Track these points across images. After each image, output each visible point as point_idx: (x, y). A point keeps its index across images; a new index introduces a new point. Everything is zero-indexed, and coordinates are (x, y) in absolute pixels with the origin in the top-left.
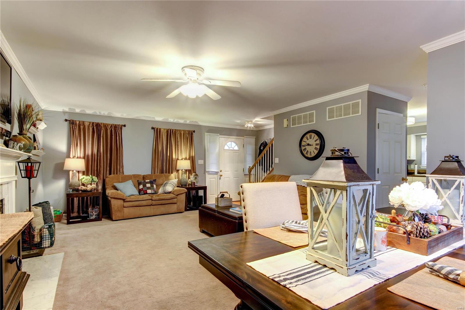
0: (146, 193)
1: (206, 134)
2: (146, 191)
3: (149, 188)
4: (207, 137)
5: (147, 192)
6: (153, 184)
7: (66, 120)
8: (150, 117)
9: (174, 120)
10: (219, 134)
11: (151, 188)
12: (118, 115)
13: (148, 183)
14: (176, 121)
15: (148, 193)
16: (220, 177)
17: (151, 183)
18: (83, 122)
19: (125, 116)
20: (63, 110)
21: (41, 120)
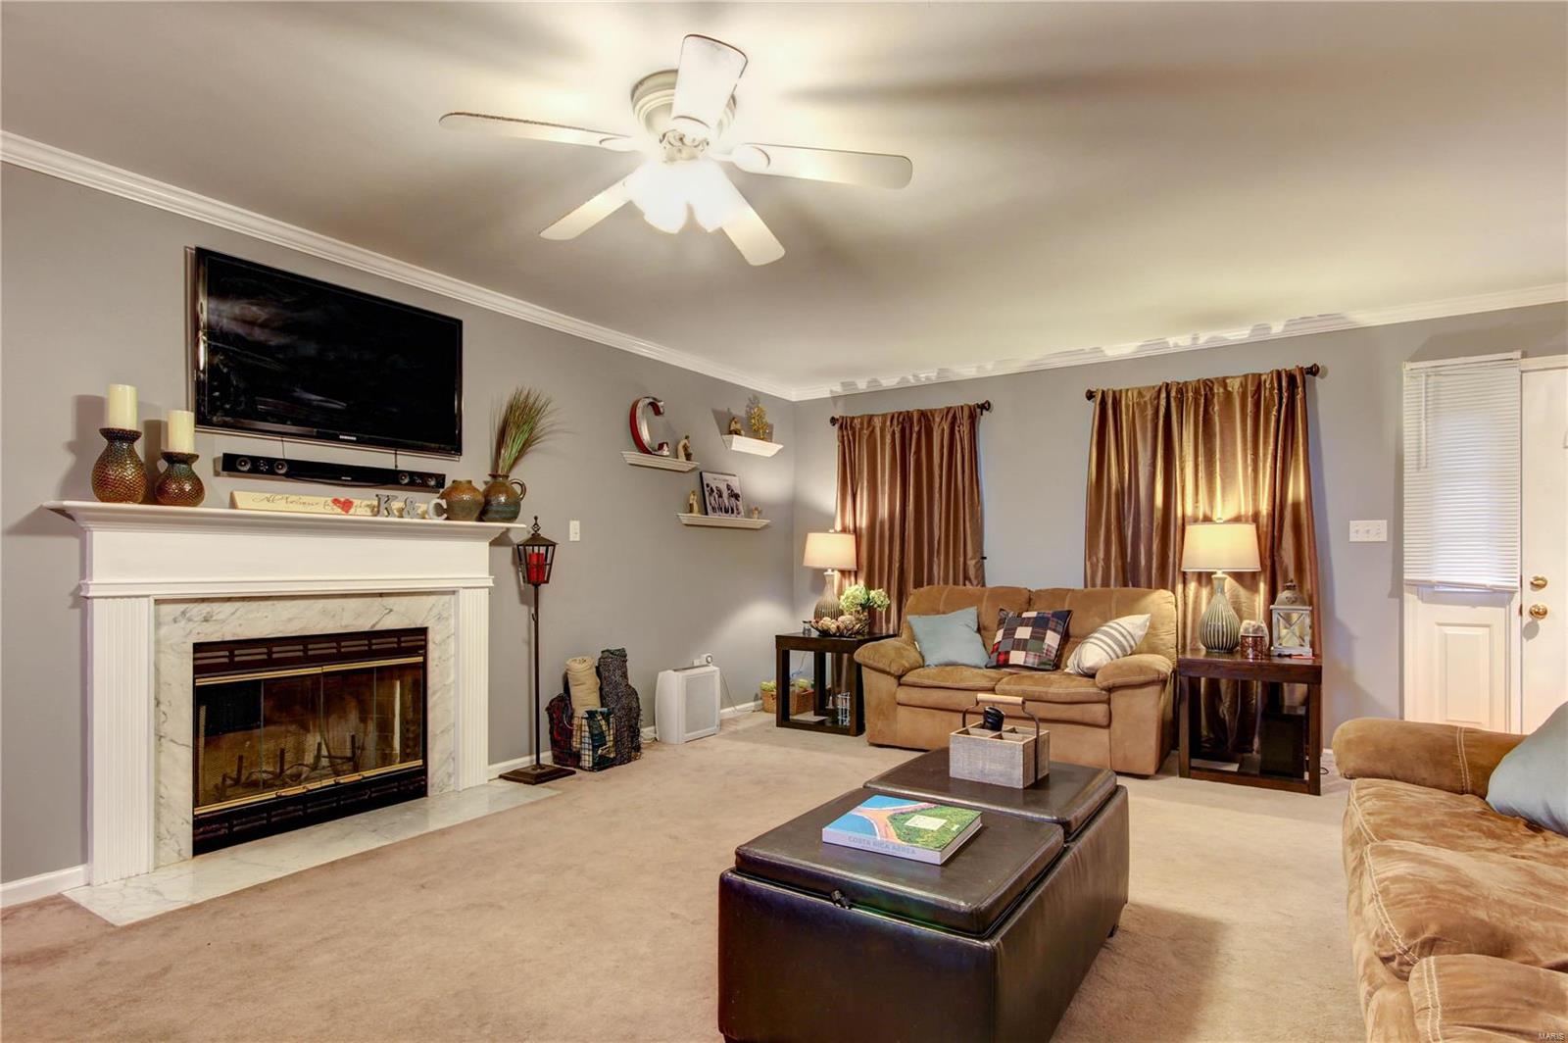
0: (1005, 664)
1: (1409, 366)
2: (1008, 653)
3: (1021, 645)
4: (1414, 381)
5: (1007, 660)
6: (1046, 628)
7: (833, 421)
8: (1081, 352)
9: (1195, 339)
10: (1517, 354)
11: (1032, 644)
12: (968, 371)
13: (1025, 622)
14: (1204, 338)
15: (1011, 662)
16: (1527, 618)
17: (1040, 625)
18: (871, 418)
19: (991, 369)
20: (831, 391)
21: (736, 434)
